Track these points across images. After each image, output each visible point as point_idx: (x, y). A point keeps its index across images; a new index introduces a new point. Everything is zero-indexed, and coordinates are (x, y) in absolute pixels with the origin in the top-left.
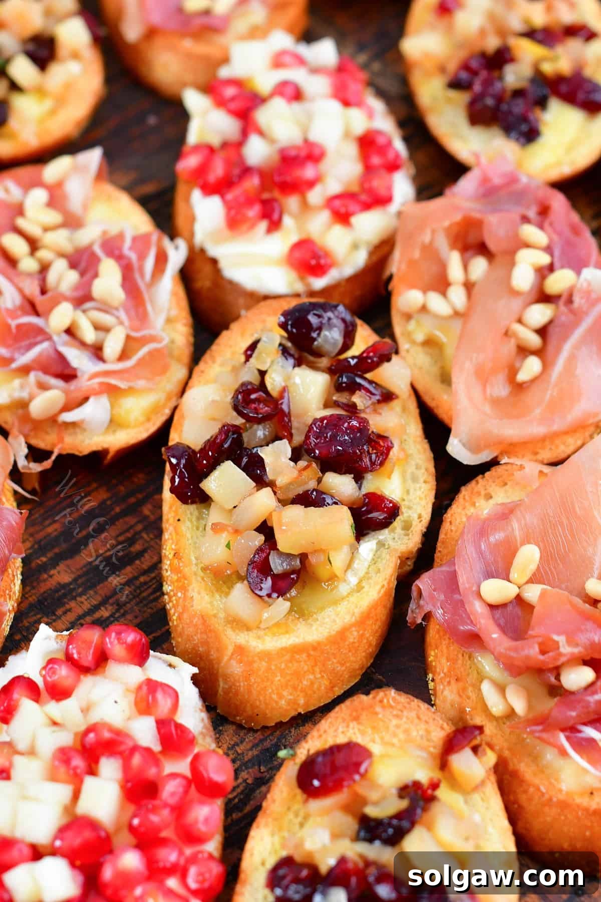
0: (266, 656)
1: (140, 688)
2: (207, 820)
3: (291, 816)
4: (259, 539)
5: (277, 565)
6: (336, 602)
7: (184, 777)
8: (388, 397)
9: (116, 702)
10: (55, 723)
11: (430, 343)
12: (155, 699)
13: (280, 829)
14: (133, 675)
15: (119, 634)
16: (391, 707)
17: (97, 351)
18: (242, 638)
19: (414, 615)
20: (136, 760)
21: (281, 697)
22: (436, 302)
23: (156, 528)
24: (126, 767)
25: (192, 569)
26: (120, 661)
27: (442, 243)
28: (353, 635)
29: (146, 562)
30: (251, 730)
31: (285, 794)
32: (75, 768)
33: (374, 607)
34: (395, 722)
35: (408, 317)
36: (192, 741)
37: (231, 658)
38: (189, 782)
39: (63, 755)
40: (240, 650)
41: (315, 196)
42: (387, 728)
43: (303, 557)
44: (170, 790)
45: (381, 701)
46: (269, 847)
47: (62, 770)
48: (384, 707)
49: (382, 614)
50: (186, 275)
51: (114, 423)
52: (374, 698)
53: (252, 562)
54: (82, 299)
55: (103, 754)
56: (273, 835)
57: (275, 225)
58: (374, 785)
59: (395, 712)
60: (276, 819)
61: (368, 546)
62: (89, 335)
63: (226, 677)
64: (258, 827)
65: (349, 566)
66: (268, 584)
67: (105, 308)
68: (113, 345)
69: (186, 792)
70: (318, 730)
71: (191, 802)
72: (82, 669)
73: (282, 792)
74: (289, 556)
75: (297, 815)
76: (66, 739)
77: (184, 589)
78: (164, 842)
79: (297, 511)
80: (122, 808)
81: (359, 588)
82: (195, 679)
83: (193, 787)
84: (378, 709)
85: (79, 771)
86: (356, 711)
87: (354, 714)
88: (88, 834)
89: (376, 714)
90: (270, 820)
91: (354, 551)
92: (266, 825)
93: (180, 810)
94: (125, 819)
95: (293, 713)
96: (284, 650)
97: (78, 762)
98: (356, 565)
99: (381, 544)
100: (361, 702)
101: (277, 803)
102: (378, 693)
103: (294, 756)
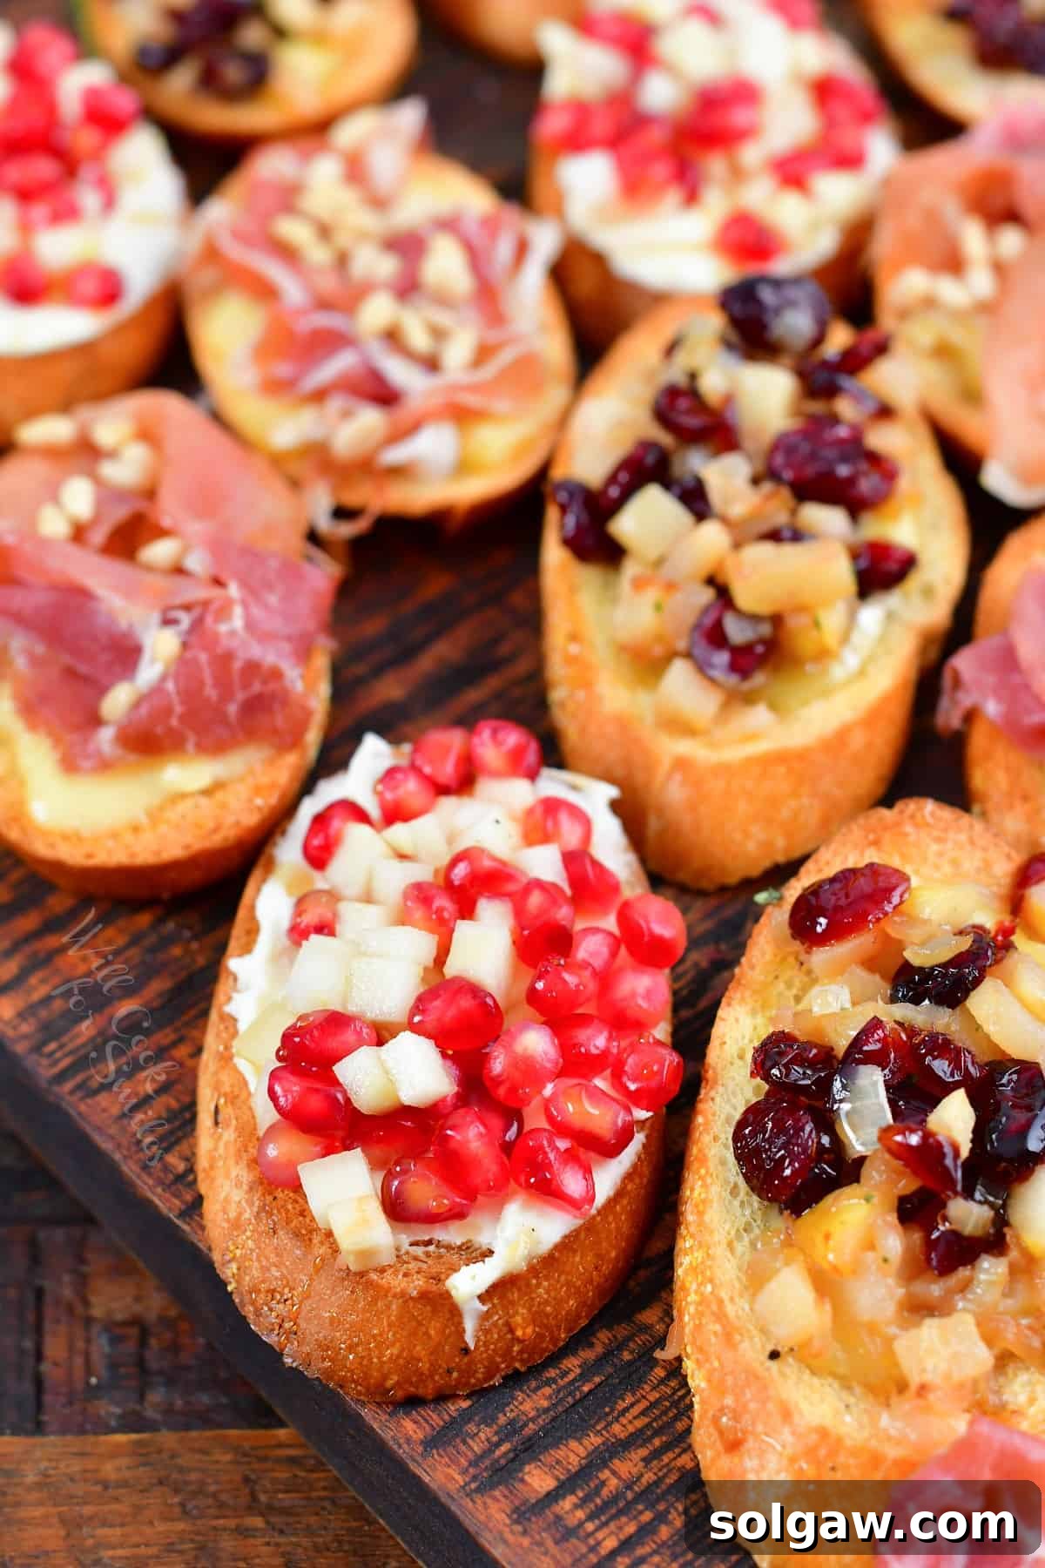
0: (724, 770)
1: (530, 812)
2: (648, 995)
3: (781, 986)
4: (707, 595)
5: (737, 632)
6: (826, 693)
7: (610, 934)
8: (885, 412)
9: (497, 822)
10: (402, 856)
11: (944, 352)
12: (556, 824)
13: (764, 1007)
14: (520, 793)
15: (495, 732)
16: (928, 825)
17: (431, 364)
18: (684, 747)
19: (948, 715)
20: (535, 900)
21: (746, 834)
22: (950, 291)
23: (533, 621)
24: (519, 912)
25: (600, 654)
26: (497, 774)
27: (950, 208)
28: (858, 740)
29: (522, 667)
30: (701, 893)
31: (768, 957)
32: (440, 911)
33: (885, 700)
34: (935, 847)
35: (904, 314)
36: (615, 888)
37: (669, 776)
38: (616, 943)
39: (420, 894)
40: (682, 764)
41: (752, 154)
42: (925, 859)
43: (777, 620)
44: (591, 949)
45: (912, 817)
46: (748, 1032)
47: (419, 914)
48: (917, 826)
49: (898, 713)
50: (560, 274)
51: (463, 467)
52: (901, 812)
53: (697, 627)
54: (407, 288)
55: (480, 894)
56: (754, 1012)
57: (692, 198)
58: (913, 921)
59: (936, 833)
60: (755, 992)
61: (872, 615)
62: (418, 339)
63: (660, 811)
64: (729, 1005)
65: (845, 638)
66: (722, 658)
67: (443, 300)
68: (458, 353)
69: (614, 954)
70: (816, 862)
71: (621, 970)
72: (442, 790)
73: (763, 954)
74: (754, 618)
75: (789, 985)
76: (422, 872)
77: (587, 685)
78: (585, 1020)
79: (763, 552)
80: (515, 975)
81: (862, 673)
82: (616, 807)
83: (623, 951)
84: (909, 829)
85: (446, 915)
86: (874, 831)
87: (871, 837)
88: (466, 1003)
89: (906, 835)
90: (748, 993)
91: (852, 618)
92: (743, 999)
93: (606, 979)
94: (523, 986)
95: (766, 863)
96: (750, 761)
97: (443, 902)
98: (856, 638)
99: (890, 617)
100: (881, 819)
101: (758, 970)
102: (907, 805)
103: (781, 899)
